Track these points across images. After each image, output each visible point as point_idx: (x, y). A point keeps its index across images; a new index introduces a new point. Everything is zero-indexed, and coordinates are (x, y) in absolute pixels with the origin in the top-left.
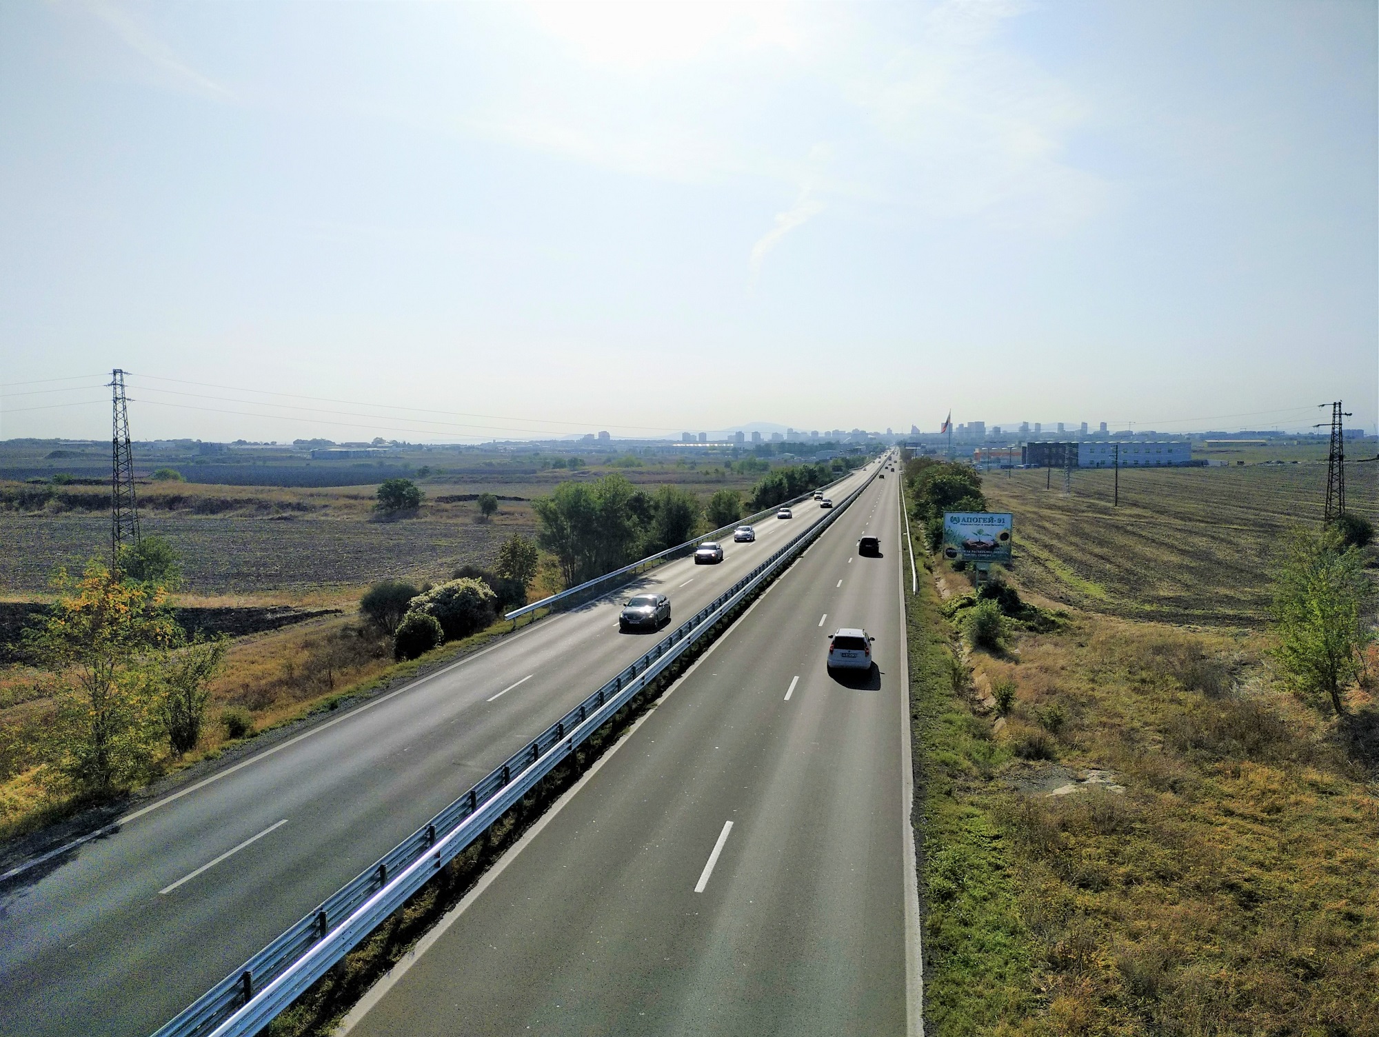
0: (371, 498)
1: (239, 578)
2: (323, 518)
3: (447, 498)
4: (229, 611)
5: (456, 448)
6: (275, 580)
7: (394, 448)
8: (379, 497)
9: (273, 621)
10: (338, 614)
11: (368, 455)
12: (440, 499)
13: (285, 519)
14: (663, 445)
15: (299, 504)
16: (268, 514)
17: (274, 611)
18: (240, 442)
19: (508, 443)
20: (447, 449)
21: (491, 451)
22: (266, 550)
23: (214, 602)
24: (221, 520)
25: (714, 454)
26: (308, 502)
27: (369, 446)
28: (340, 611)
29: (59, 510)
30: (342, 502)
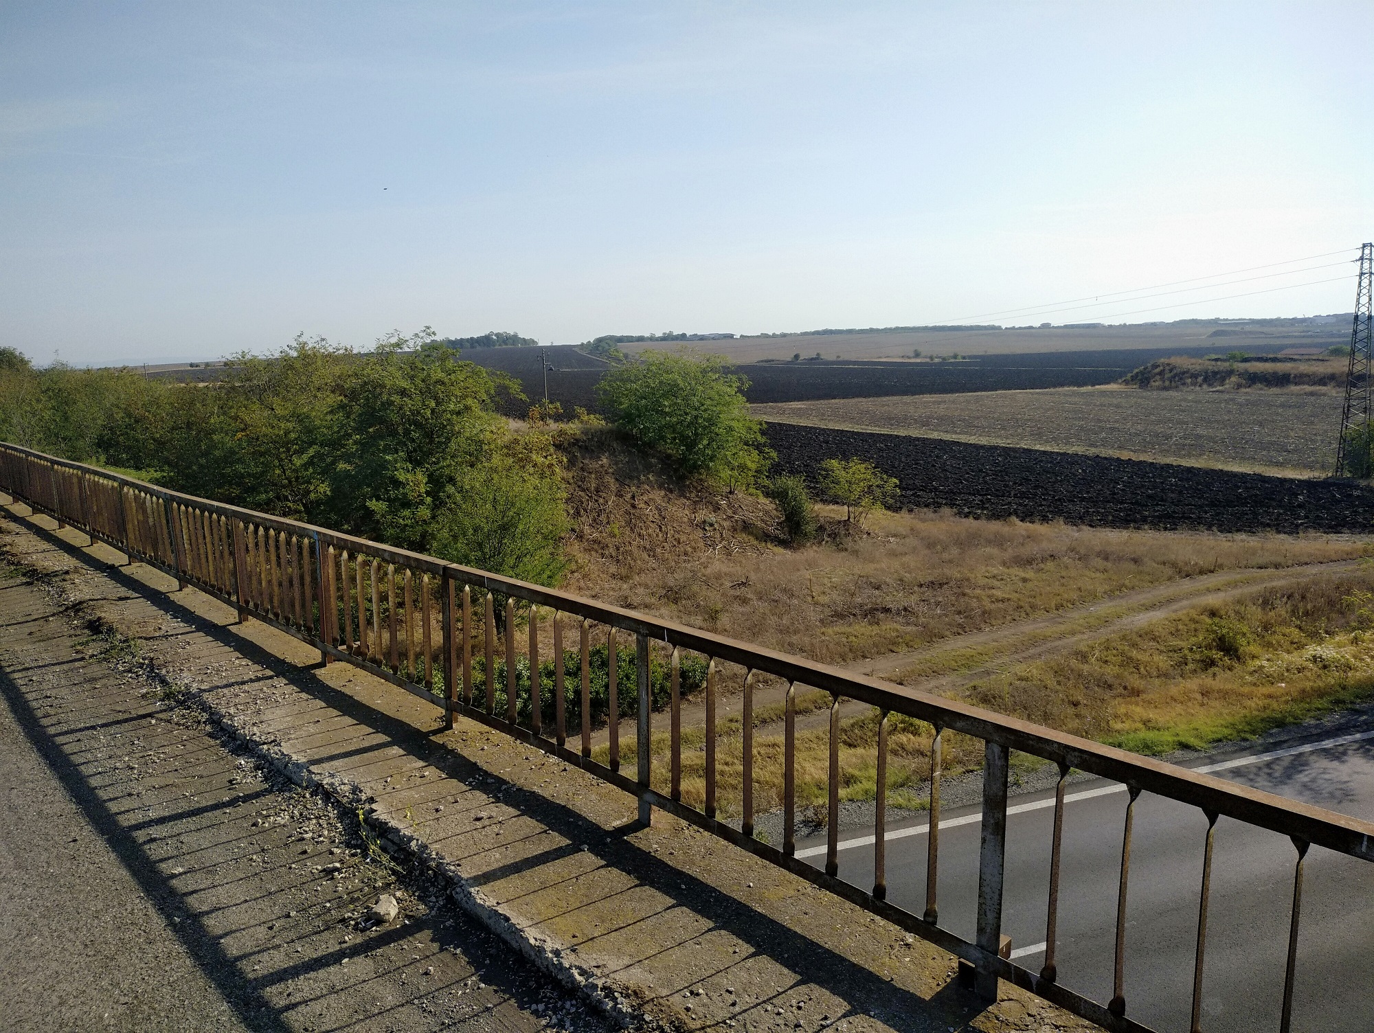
29: (1239, 386)
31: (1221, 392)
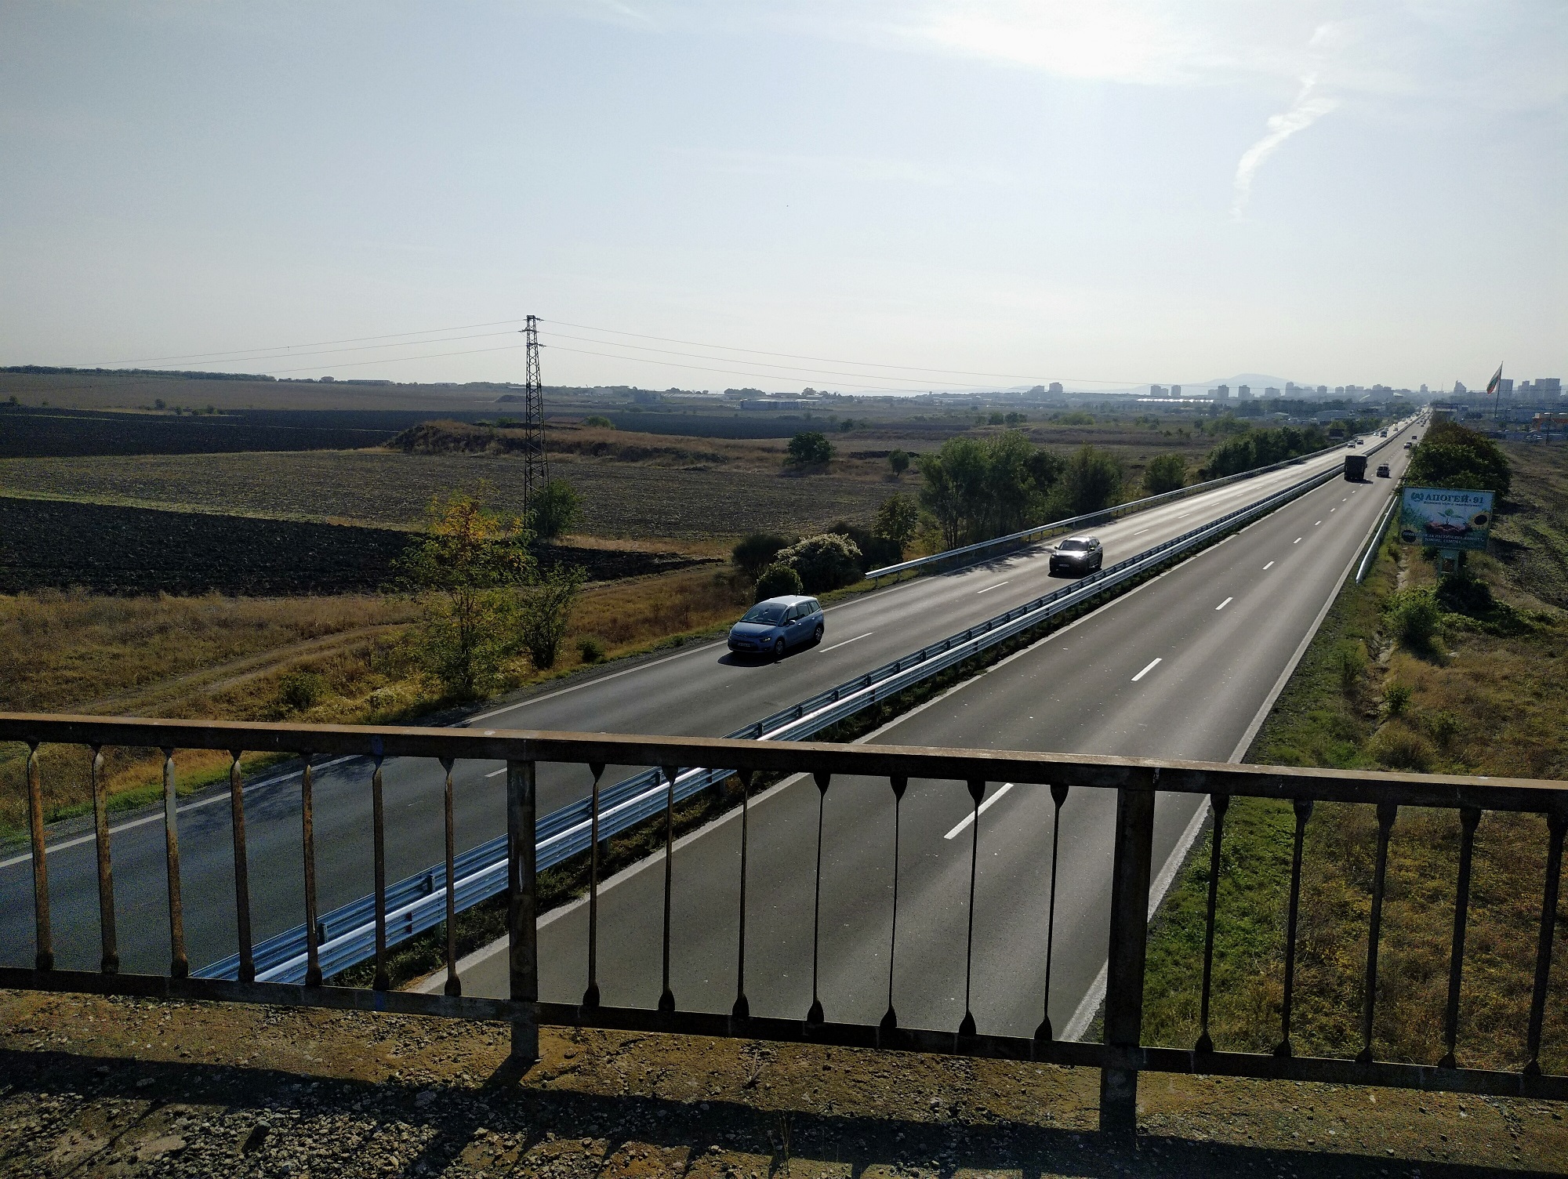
0: (784, 452)
1: (642, 525)
2: (735, 470)
3: (861, 454)
4: (622, 553)
5: (888, 400)
6: (671, 529)
7: (824, 399)
8: (791, 451)
9: (658, 566)
10: (719, 563)
11: (795, 406)
12: (854, 455)
13: (700, 469)
14: (1126, 399)
15: (713, 455)
16: (683, 465)
17: (661, 557)
18: (674, 390)
19: (945, 395)
20: (879, 401)
21: (923, 404)
22: (671, 499)
23: (611, 545)
24: (640, 468)
25: (1187, 411)
26: (722, 453)
27: (799, 397)
28: (722, 561)
29: (498, 452)
30: (757, 454)
31: (482, 457)
